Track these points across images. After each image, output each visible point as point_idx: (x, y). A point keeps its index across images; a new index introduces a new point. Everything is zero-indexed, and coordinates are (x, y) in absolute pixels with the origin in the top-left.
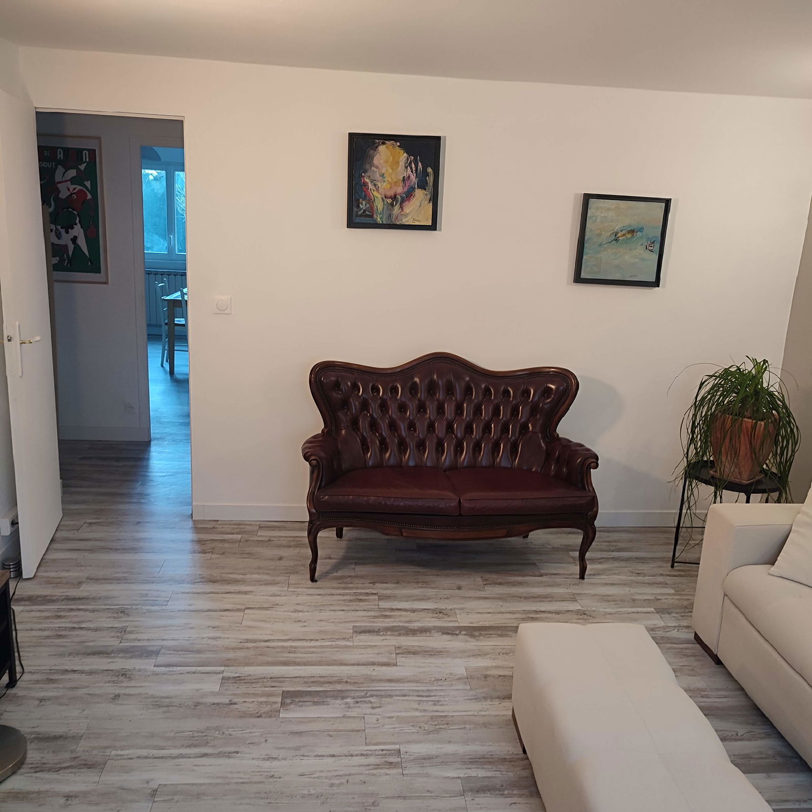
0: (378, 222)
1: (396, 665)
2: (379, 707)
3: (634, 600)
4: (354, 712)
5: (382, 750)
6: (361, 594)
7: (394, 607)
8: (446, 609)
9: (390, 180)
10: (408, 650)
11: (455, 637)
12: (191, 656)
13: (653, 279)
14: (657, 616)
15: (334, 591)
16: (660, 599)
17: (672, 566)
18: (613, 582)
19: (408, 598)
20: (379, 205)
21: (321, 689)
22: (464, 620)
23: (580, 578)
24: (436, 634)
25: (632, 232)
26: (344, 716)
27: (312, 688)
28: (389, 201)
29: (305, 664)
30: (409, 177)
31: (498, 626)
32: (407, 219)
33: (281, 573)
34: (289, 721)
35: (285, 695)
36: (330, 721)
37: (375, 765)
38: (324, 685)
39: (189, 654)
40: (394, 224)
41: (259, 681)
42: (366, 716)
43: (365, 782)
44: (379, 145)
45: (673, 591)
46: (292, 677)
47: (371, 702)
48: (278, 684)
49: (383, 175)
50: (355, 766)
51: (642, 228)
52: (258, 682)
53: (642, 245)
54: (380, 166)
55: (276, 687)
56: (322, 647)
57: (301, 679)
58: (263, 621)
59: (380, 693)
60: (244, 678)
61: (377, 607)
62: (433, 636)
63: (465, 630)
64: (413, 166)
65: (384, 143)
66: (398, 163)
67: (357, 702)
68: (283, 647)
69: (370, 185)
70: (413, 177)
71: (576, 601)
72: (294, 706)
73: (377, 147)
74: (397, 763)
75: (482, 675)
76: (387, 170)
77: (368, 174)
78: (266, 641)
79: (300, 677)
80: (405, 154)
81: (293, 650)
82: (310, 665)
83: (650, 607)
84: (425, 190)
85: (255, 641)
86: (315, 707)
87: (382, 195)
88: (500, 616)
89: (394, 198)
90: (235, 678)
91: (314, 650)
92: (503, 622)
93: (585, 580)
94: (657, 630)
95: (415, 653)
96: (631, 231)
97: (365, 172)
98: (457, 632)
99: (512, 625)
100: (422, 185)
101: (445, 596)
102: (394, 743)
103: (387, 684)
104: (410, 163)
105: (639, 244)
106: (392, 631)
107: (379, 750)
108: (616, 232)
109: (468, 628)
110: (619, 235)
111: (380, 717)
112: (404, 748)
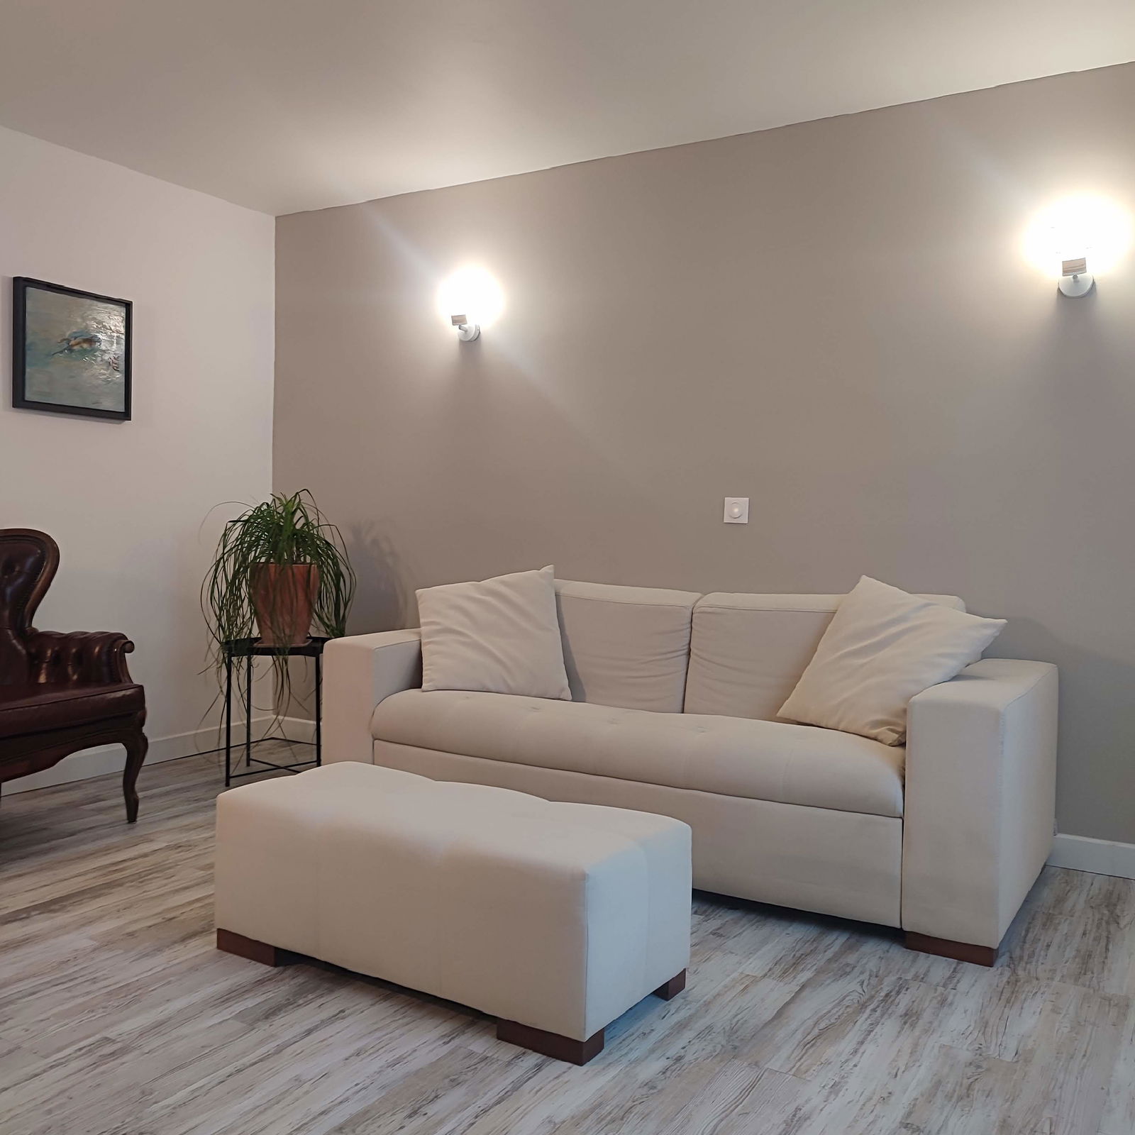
2: (10, 1018)
5: (80, 1050)
11: (26, 921)
13: (121, 409)
17: (227, 785)
23: (129, 823)
25: (88, 339)
37: (89, 1066)
43: (99, 1085)
50: (59, 1081)
71: (152, 840)
74: (121, 1049)
75: (123, 935)
88: (65, 883)
93: (137, 822)
98: (23, 916)
102: (88, 1037)
107: (74, 1053)
108: (67, 339)
109: (35, 908)
110: (73, 342)
111: (25, 1027)
112: (111, 1034)
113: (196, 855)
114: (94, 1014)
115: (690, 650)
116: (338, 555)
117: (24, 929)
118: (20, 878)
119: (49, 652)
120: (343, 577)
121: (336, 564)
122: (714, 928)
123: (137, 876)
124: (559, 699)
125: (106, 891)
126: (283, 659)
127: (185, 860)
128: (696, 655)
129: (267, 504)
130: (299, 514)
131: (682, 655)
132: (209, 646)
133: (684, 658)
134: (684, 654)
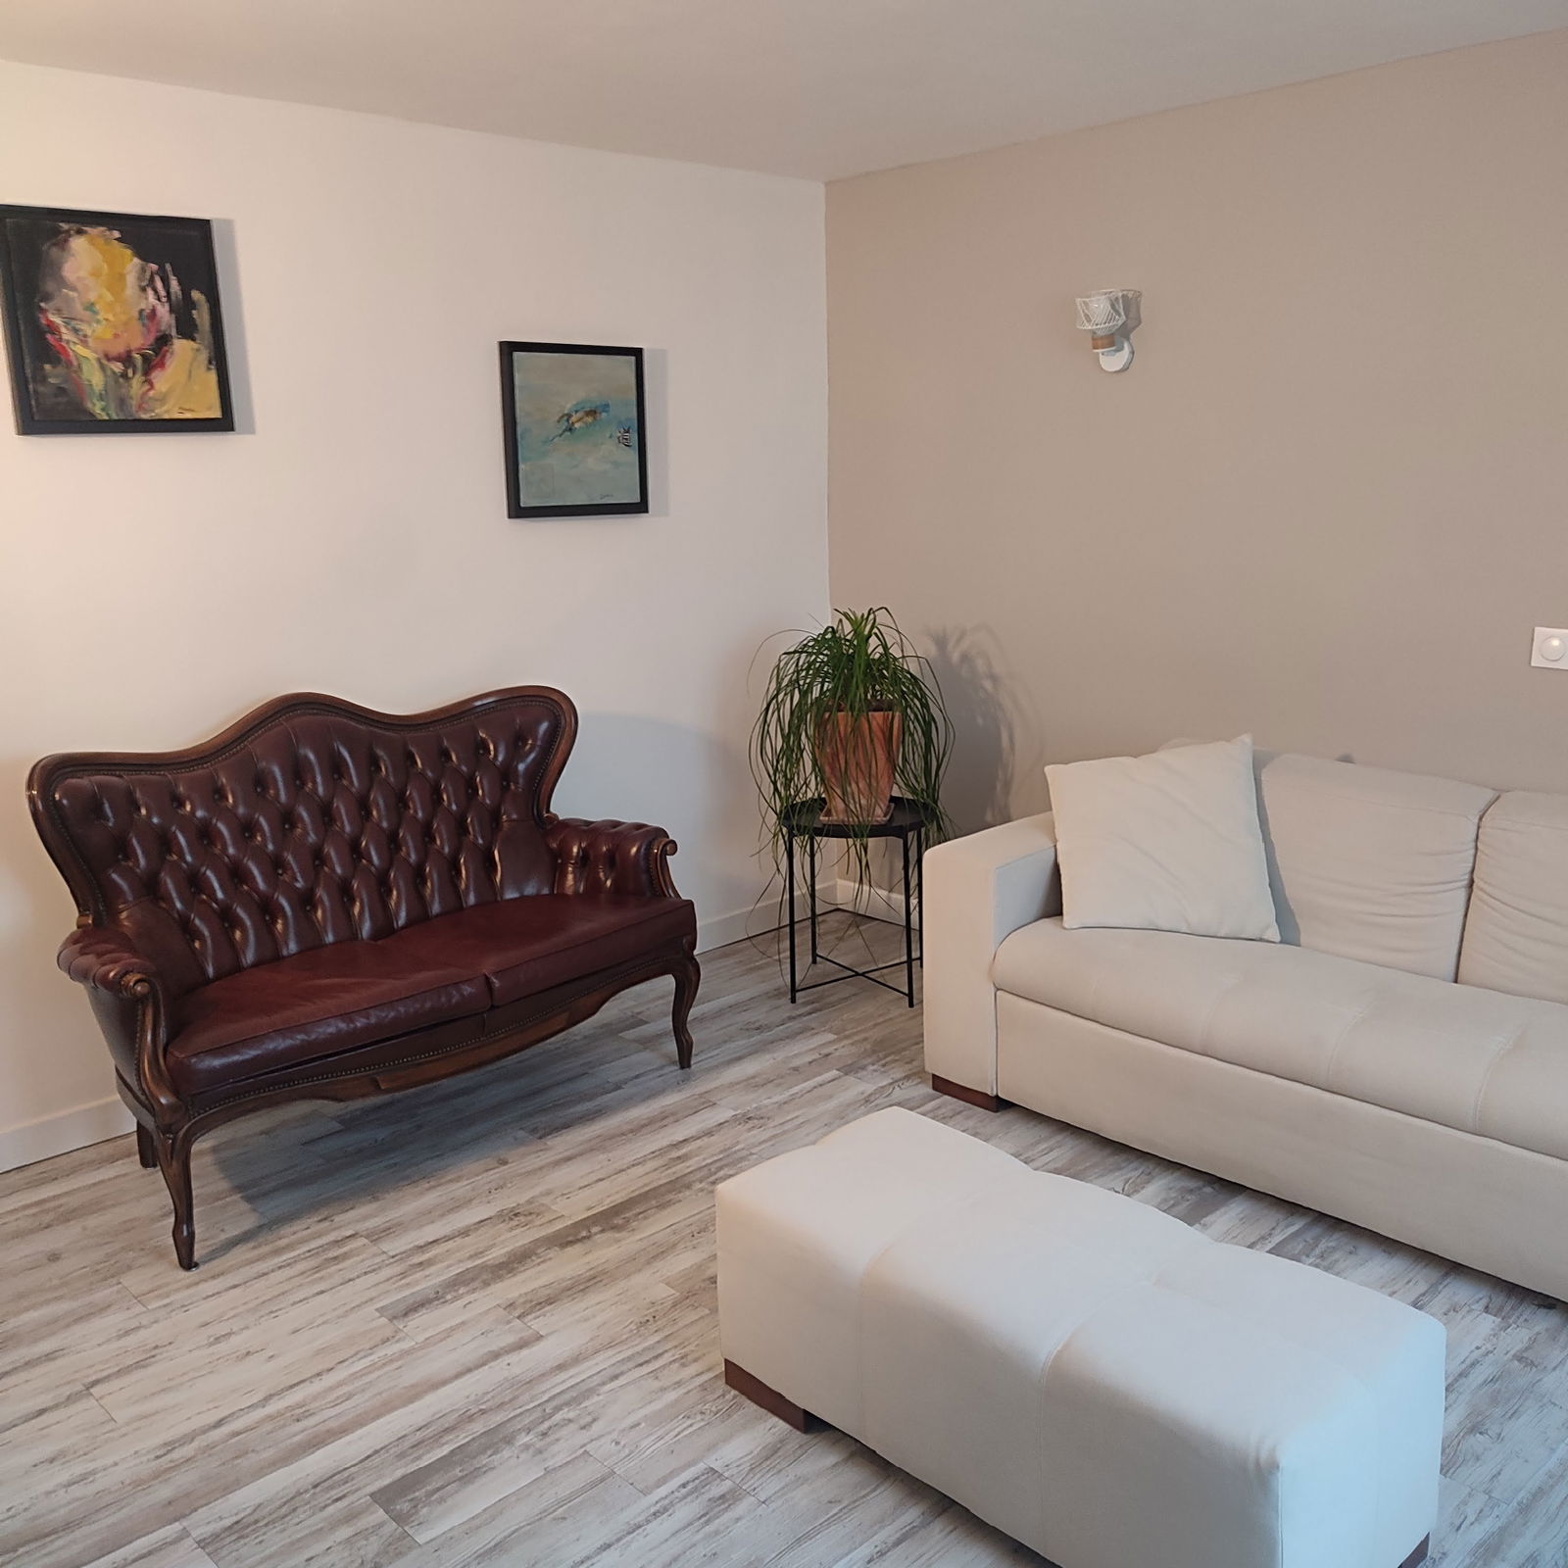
0: (99, 418)
1: (539, 1338)
2: (594, 1420)
3: (796, 1069)
4: (559, 1453)
5: (684, 1486)
6: (324, 1248)
7: (421, 1242)
8: (518, 1205)
9: (111, 317)
10: (531, 1301)
11: (588, 1244)
12: (60, 1543)
13: (636, 499)
14: (851, 1079)
15: (262, 1267)
16: (830, 1054)
17: (793, 1000)
18: (738, 1055)
19: (428, 1216)
20: (94, 378)
21: (445, 1450)
22: (574, 1209)
23: (682, 1068)
24: (551, 1254)
25: (592, 413)
26: (547, 1471)
27: (424, 1458)
28: (118, 367)
29: (360, 1422)
30: (154, 311)
31: (640, 1195)
32: (165, 408)
33: (92, 1283)
34: (448, 1540)
35: (385, 1498)
36: (529, 1495)
37: (700, 1518)
38: (443, 1440)
39: (52, 1541)
40: (135, 420)
41: (297, 1502)
42: (588, 1448)
43: (714, 1554)
44: (70, 236)
45: (831, 1037)
46: (361, 1462)
47: (570, 1421)
48: (345, 1489)
49: (90, 307)
50: (667, 1540)
51: (607, 405)
52: (294, 1510)
53: (611, 437)
54: (79, 286)
55: (344, 1496)
56: (355, 1376)
57: (383, 1455)
58: (159, 1392)
59: (566, 1397)
60: (252, 1519)
61: (384, 1257)
62: (550, 1259)
63: (595, 1224)
64: (159, 284)
65: (80, 232)
66: (122, 277)
67: (544, 1434)
68: (270, 1418)
69: (63, 330)
70: (163, 311)
71: (715, 1104)
72: (425, 1510)
73: (66, 241)
74: (732, 1491)
75: (704, 1280)
76: (100, 297)
77: (56, 302)
78: (219, 1424)
79: (376, 1452)
80: (136, 260)
81: (301, 1412)
82: (374, 1419)
83: (828, 1070)
84: (194, 340)
85: (190, 1438)
86: (471, 1488)
87: (96, 352)
88: (623, 1177)
89: (126, 359)
90: (230, 1527)
91: (345, 1389)
92: (641, 1184)
93: (693, 1067)
94: (872, 1098)
95: (550, 1301)
96: (591, 411)
97: (47, 298)
98: (584, 1234)
99: (661, 1182)
100: (187, 329)
101: (494, 1185)
102: (689, 1465)
103: (563, 1376)
104: (152, 280)
105: (608, 435)
106: (465, 1283)
107: (677, 1490)
108: (567, 415)
109: (594, 1220)
110: (574, 419)
111: (614, 1436)
112: (715, 1461)
113: (774, 1136)
114: (689, 1422)
115: (1472, 882)
116: (927, 692)
117: (589, 1257)
118: (569, 1163)
119: (575, 850)
120: (935, 723)
121: (925, 706)
122: (1517, 1348)
123: (705, 1172)
124: (1261, 940)
125: (671, 1196)
126: (862, 844)
127: (760, 1144)
128: (1481, 889)
129: (832, 628)
130: (873, 641)
131: (1459, 888)
132: (764, 818)
133: (1462, 894)
134: (1463, 887)
